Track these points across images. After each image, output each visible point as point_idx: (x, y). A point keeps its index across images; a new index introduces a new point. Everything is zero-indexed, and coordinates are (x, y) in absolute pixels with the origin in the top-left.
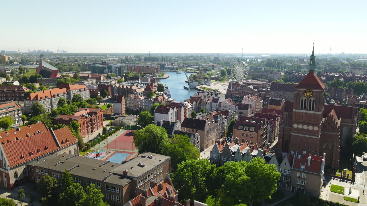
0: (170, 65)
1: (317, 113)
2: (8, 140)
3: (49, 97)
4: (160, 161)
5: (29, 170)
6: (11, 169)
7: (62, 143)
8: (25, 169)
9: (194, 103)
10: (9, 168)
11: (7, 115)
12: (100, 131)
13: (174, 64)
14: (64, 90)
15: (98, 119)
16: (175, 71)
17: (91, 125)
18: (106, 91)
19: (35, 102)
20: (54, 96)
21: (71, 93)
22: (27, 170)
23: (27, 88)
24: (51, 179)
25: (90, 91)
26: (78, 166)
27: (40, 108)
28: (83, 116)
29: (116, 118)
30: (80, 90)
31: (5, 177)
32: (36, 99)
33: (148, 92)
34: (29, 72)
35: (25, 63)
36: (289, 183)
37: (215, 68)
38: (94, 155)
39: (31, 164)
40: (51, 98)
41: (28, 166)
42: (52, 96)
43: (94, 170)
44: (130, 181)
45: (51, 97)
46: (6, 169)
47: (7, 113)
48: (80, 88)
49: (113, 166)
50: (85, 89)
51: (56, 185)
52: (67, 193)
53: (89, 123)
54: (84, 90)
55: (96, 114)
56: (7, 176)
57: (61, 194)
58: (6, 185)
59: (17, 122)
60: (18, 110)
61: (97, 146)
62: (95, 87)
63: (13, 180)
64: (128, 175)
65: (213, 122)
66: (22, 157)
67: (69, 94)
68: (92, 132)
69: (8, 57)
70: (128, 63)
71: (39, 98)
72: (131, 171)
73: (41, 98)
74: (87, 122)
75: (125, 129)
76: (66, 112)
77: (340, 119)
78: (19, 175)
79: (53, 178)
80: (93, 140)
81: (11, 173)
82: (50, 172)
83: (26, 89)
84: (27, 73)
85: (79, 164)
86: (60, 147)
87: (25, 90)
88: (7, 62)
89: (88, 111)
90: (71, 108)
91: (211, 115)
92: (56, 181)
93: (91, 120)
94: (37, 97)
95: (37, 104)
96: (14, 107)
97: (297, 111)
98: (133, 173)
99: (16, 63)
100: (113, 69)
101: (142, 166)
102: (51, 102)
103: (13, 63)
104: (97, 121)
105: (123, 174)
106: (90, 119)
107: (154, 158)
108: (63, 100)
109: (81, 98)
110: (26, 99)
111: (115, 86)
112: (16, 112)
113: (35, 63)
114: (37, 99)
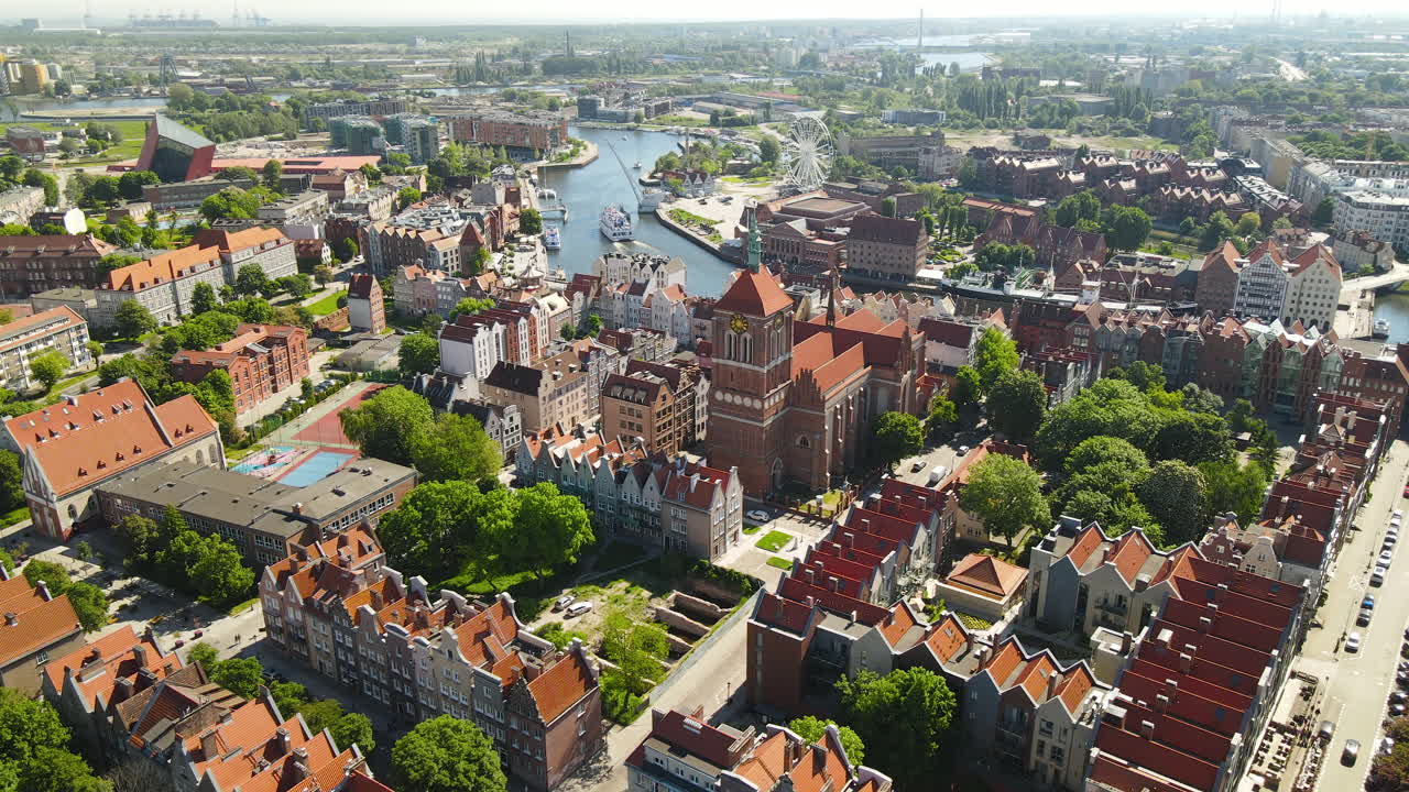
0: (617, 102)
1: (757, 368)
2: (50, 431)
3: (167, 277)
4: (386, 481)
5: (100, 502)
6: (59, 500)
7: (177, 435)
8: (90, 499)
9: (579, 295)
10: (55, 498)
11: (50, 343)
12: (293, 390)
13: (634, 95)
14: (213, 252)
15: (292, 354)
16: (629, 129)
17: (272, 372)
18: (350, 241)
19: (123, 298)
20: (180, 274)
21: (234, 260)
22: (95, 500)
23: (107, 241)
24: (142, 521)
25: (298, 247)
26: (204, 494)
27: (141, 317)
28: (247, 351)
29: (354, 343)
30: (262, 248)
31: (50, 515)
32: (126, 287)
33: (469, 249)
34: (120, 141)
35: (111, 90)
36: (660, 530)
37: (772, 116)
38: (263, 457)
39: (102, 487)
40: (174, 282)
41: (97, 492)
42: (175, 274)
43: (235, 501)
44: (304, 525)
45: (173, 277)
46: (47, 500)
47: (49, 338)
48: (262, 241)
49: (279, 493)
50: (278, 242)
51: (155, 534)
52: (169, 552)
53: (265, 369)
54: (274, 244)
55: (284, 342)
56: (53, 513)
57: (157, 552)
58: (53, 532)
59: (80, 360)
60: (79, 327)
61: (274, 436)
62: (316, 228)
63: (66, 523)
64: (302, 513)
65: (571, 370)
66: (81, 474)
67: (226, 262)
68: (275, 390)
69: (49, 68)
70: (482, 84)
71: (136, 286)
72: (312, 505)
73: (142, 286)
74: (257, 368)
75: (367, 381)
76: (205, 338)
77: (869, 368)
78: (79, 513)
79: (146, 520)
80: (271, 416)
81: (61, 508)
82: (144, 507)
83: (103, 247)
84: (116, 145)
85: (207, 488)
86: (170, 446)
87: (99, 249)
88: (46, 87)
89: (264, 333)
90: (220, 323)
91: (571, 350)
92: (154, 525)
93: (270, 360)
94: (129, 281)
95: (132, 305)
96: (67, 319)
97: (721, 361)
98: (315, 510)
99: (77, 89)
100: (406, 133)
101: (340, 494)
102: (175, 293)
103: (69, 90)
104: (289, 360)
105: (291, 511)
106: (265, 359)
107: (375, 473)
108: (208, 289)
109: (263, 274)
110: (101, 288)
111: (370, 231)
112: (74, 335)
113: (145, 89)
114: (131, 289)
